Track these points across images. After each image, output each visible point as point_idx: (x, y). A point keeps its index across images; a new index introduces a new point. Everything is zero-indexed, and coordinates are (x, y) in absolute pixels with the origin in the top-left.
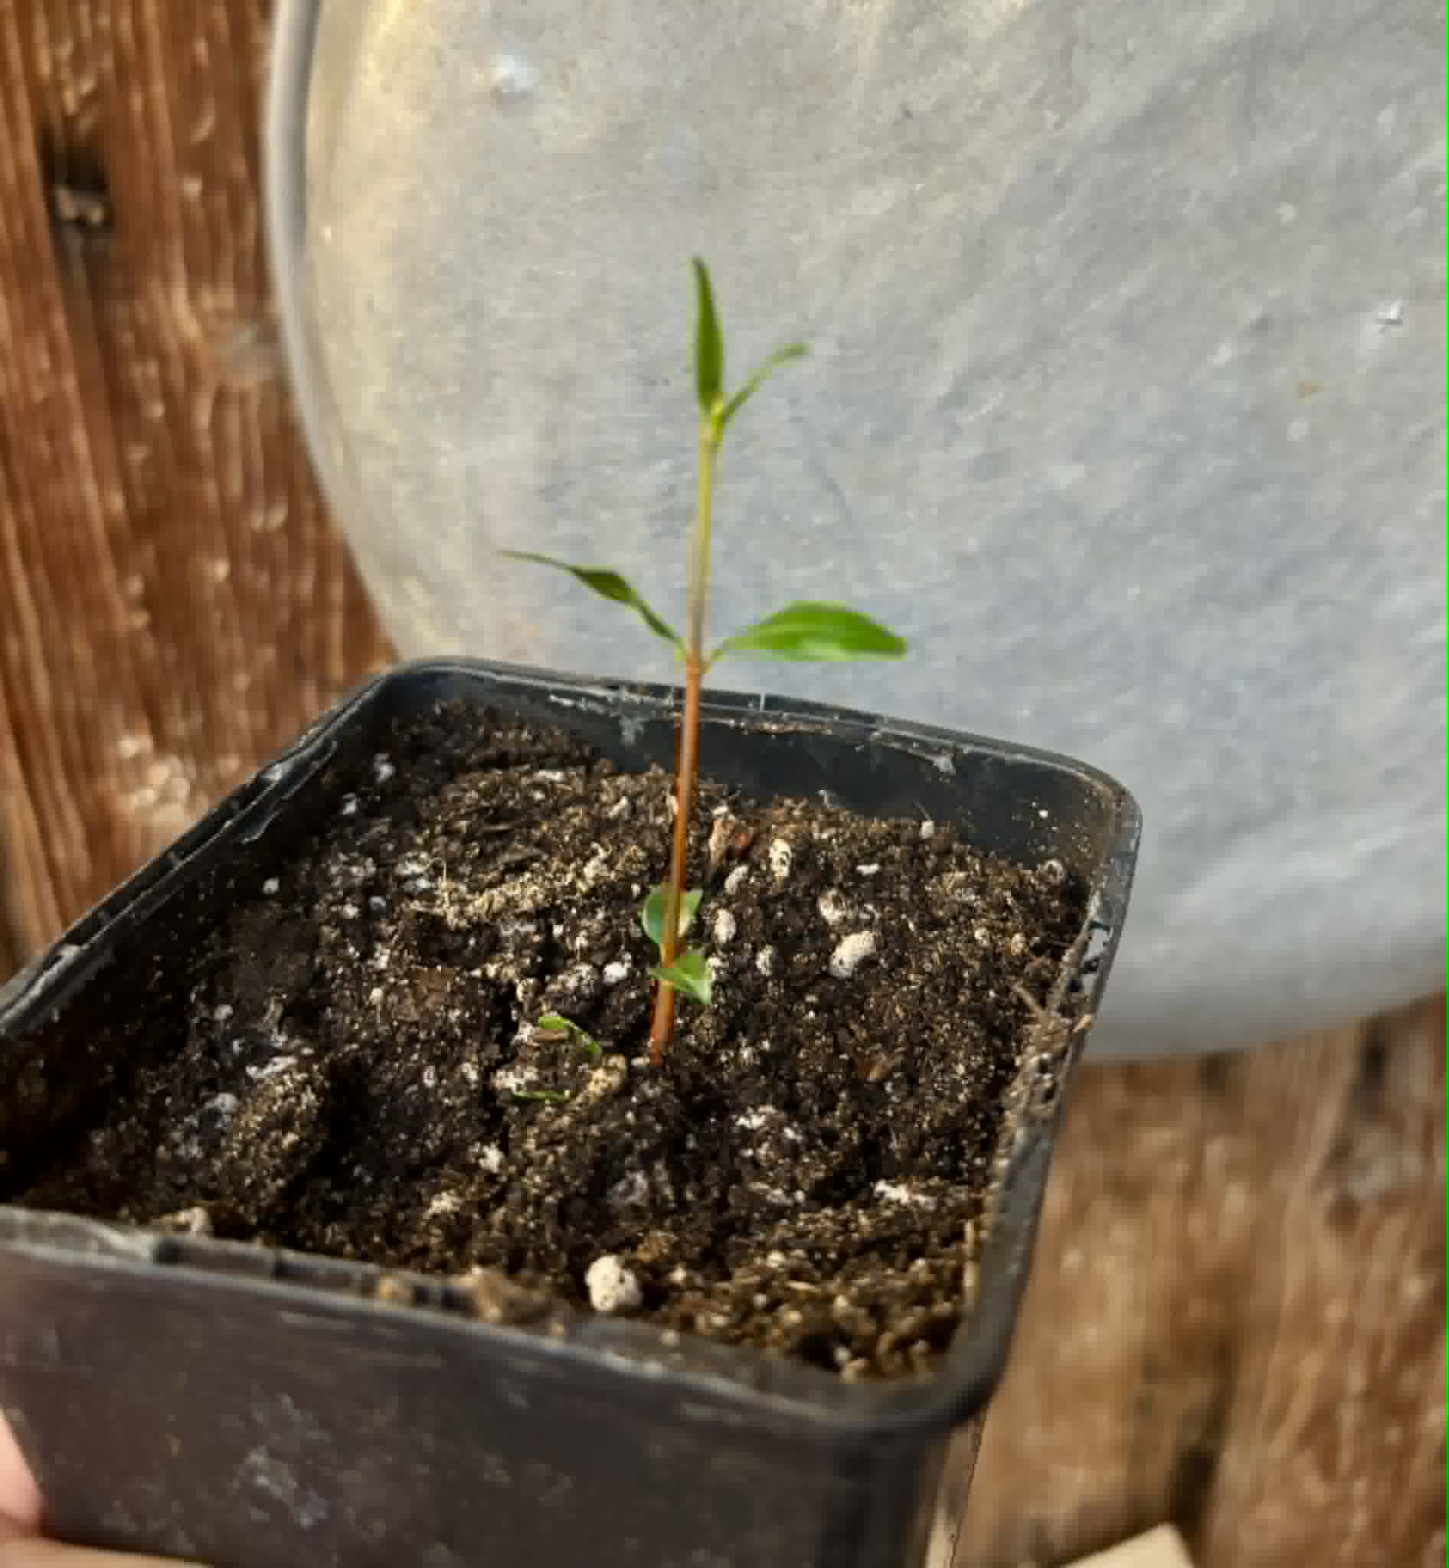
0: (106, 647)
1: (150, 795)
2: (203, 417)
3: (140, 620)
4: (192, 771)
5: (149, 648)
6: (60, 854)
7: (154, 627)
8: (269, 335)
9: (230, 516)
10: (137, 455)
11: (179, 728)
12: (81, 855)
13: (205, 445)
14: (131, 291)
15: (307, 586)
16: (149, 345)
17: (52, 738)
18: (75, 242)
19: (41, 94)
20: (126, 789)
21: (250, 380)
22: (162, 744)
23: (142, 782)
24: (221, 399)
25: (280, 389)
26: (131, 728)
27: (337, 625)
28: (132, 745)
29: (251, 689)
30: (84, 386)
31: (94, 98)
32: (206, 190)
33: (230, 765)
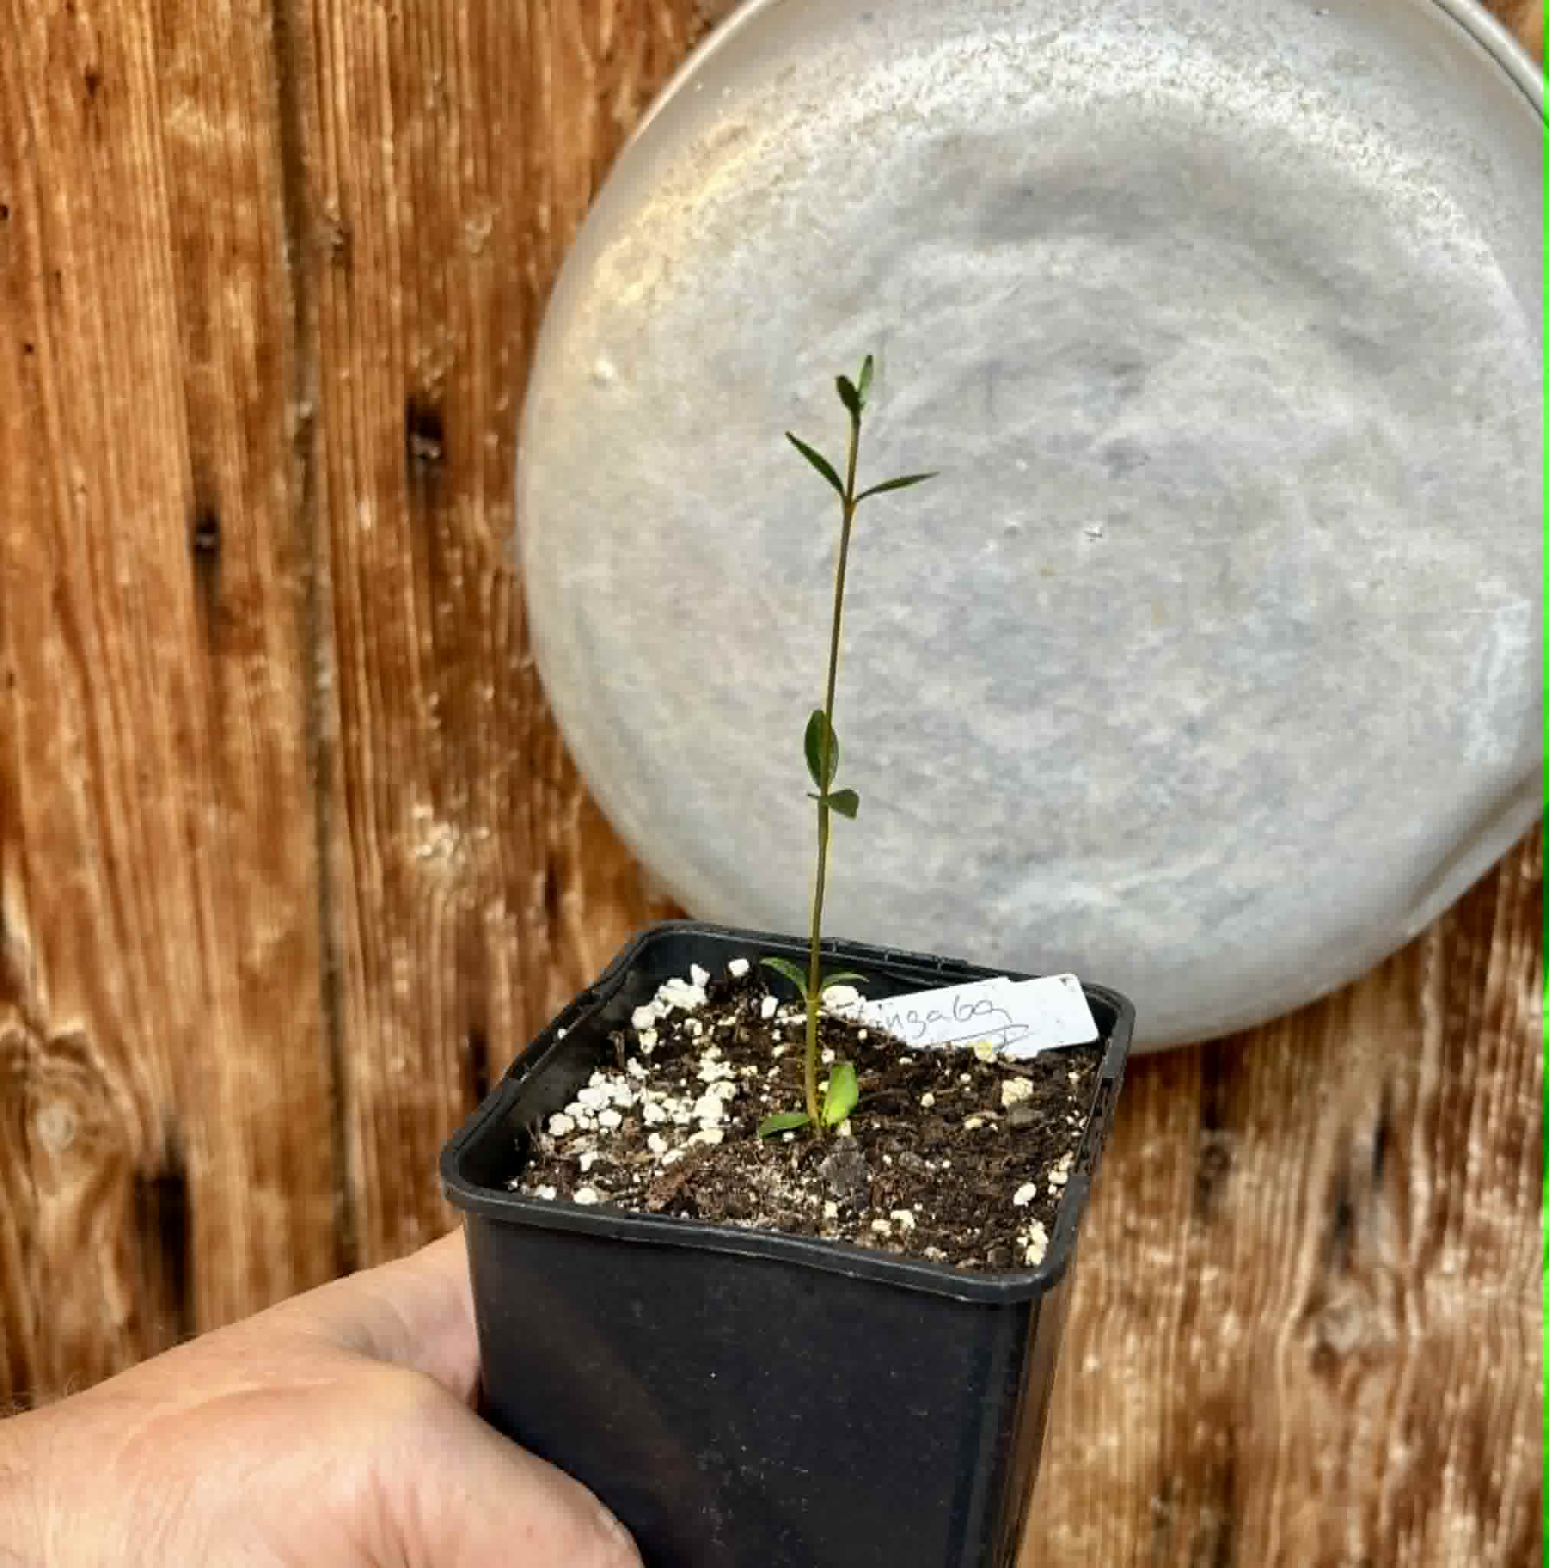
0: (411, 739)
1: (427, 849)
2: (486, 588)
3: (435, 723)
4: (457, 834)
5: (437, 743)
6: (364, 887)
7: (442, 729)
9: (497, 657)
10: (444, 610)
11: (451, 802)
12: (377, 889)
13: (486, 607)
16: (456, 539)
17: (369, 801)
18: (420, 468)
19: (412, 376)
20: (412, 842)
22: (441, 812)
23: (423, 839)
24: (498, 577)
26: (420, 798)
28: (422, 811)
29: (500, 780)
30: (415, 562)
31: (441, 382)
32: (499, 443)
33: (482, 833)
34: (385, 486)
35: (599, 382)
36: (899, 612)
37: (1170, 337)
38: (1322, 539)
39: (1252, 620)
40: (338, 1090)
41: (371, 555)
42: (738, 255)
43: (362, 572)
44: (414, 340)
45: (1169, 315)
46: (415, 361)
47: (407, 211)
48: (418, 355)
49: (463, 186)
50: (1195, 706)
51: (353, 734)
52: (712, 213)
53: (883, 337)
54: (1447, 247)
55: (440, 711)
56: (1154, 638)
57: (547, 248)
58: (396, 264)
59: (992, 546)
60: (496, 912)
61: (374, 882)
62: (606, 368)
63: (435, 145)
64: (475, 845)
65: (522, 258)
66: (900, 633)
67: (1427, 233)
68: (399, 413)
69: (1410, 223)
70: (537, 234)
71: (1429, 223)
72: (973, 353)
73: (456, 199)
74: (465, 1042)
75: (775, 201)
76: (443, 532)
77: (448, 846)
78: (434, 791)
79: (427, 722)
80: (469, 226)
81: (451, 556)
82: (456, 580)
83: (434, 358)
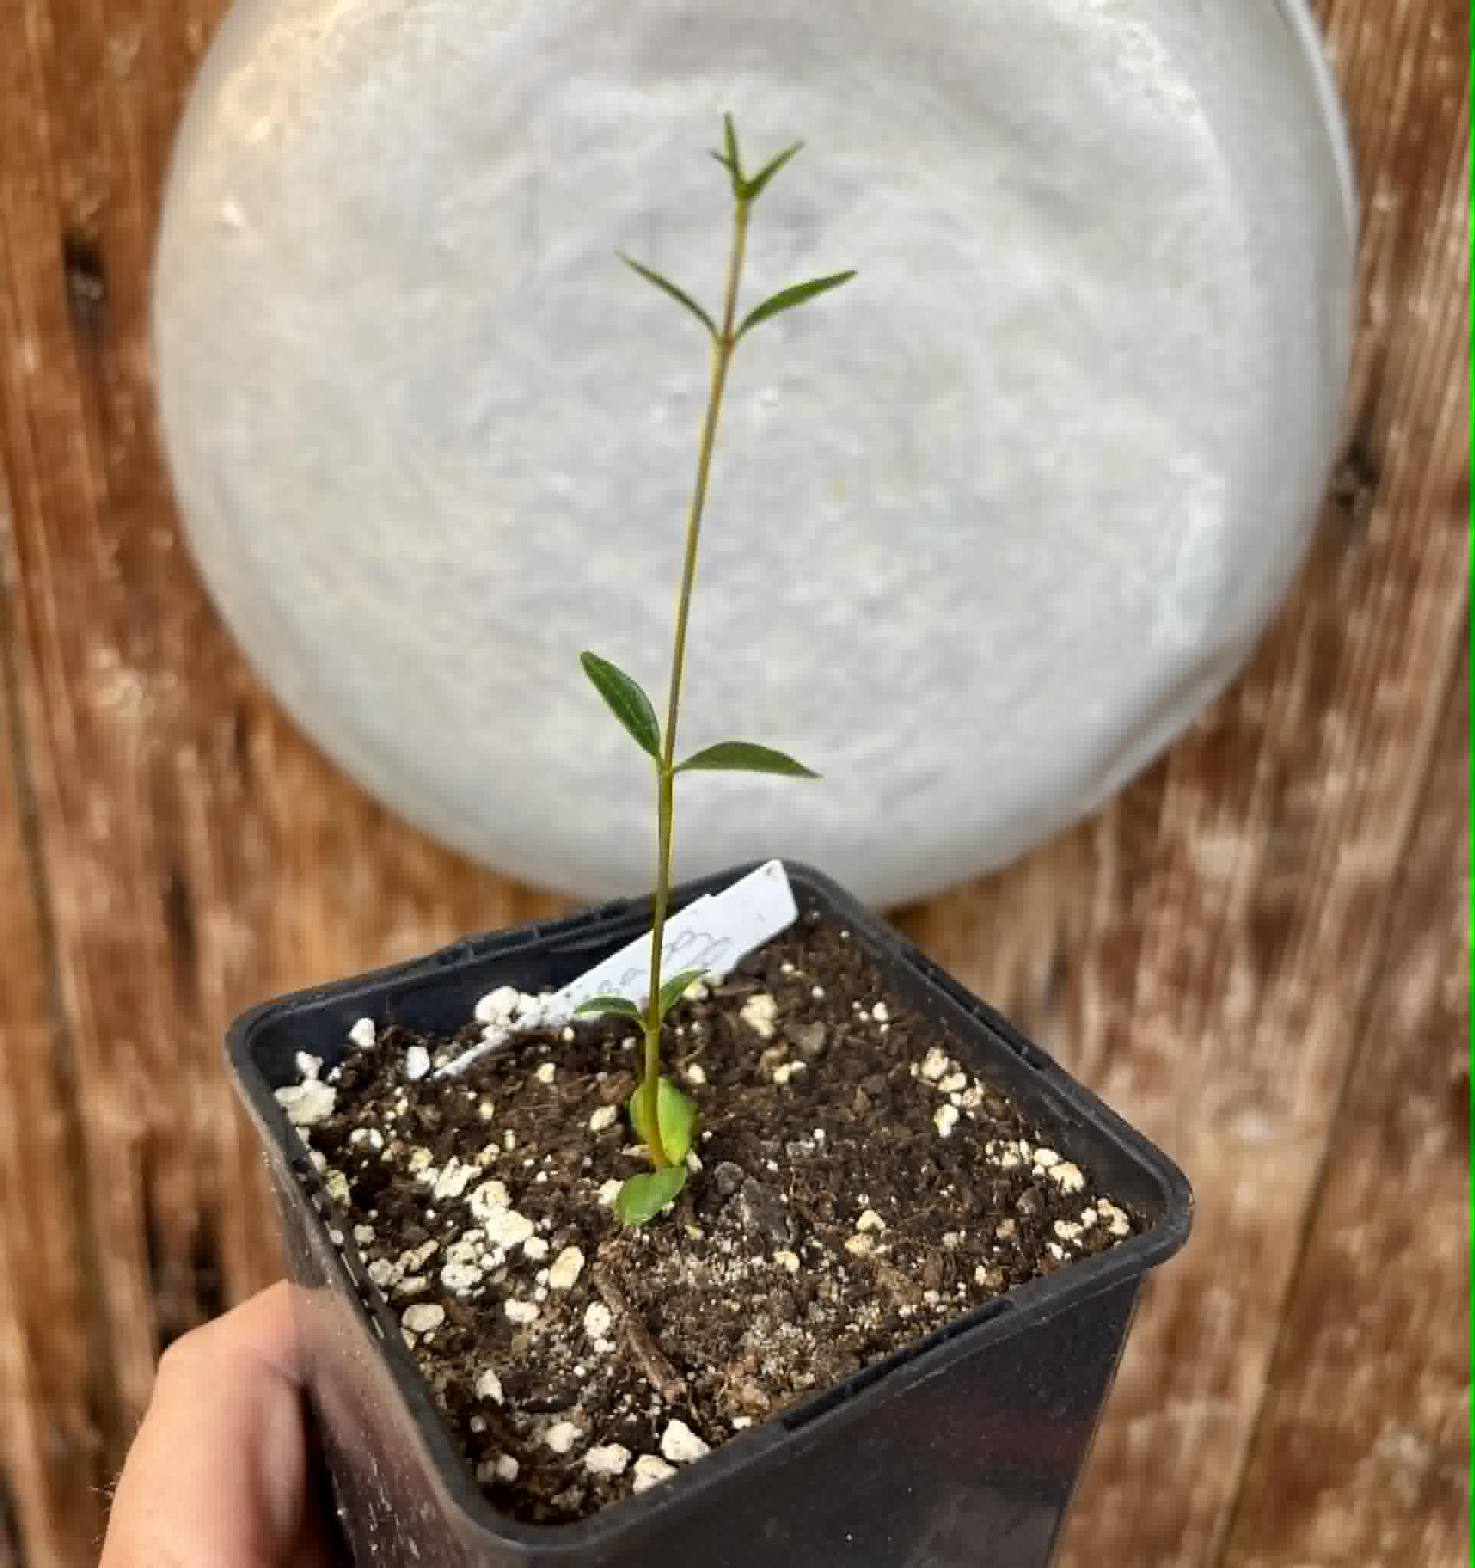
0: (93, 586)
1: (117, 694)
3: (115, 571)
4: (144, 680)
5: (120, 592)
6: (58, 731)
7: (124, 577)
10: (118, 456)
11: (139, 648)
12: (72, 735)
16: (125, 382)
18: (82, 309)
19: (66, 211)
20: (101, 688)
23: (112, 686)
26: (106, 645)
28: (105, 658)
30: (86, 407)
31: (97, 216)
33: (169, 681)
34: (46, 327)
35: (225, 229)
36: (561, 483)
37: (848, 188)
38: (1008, 410)
39: (935, 496)
40: (45, 926)
41: (37, 398)
42: (371, 90)
43: (31, 417)
44: (67, 171)
45: (849, 162)
47: (47, 28)
48: (71, 187)
50: (874, 584)
51: (34, 580)
52: (341, 40)
53: (533, 182)
54: (1150, 93)
55: (122, 558)
56: (831, 512)
58: (39, 86)
59: (659, 413)
60: (187, 759)
61: (64, 726)
62: (231, 212)
64: (162, 695)
65: (173, 82)
66: (561, 505)
67: (1128, 76)
68: (52, 249)
69: (1110, 64)
70: (188, 57)
71: (1129, 64)
72: (631, 201)
73: (98, 14)
75: (408, 27)
76: (111, 377)
77: (137, 693)
78: (120, 638)
79: (106, 569)
80: (115, 46)
81: (122, 401)
82: (128, 427)
83: (89, 189)
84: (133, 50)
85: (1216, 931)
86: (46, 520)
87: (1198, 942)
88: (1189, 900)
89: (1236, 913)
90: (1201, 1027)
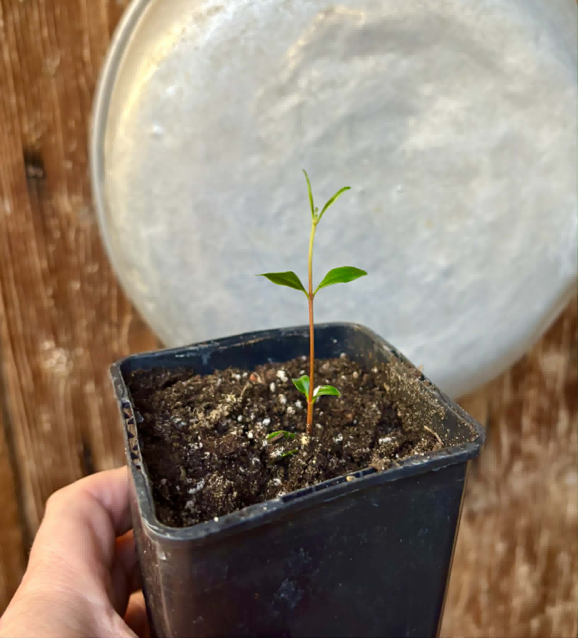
0: (40, 311)
1: (54, 361)
2: (72, 236)
3: (52, 303)
4: (68, 352)
5: (54, 312)
6: (24, 382)
7: (56, 305)
8: (92, 210)
9: (80, 267)
10: (52, 248)
11: (63, 338)
12: (31, 384)
13: (73, 245)
14: (50, 198)
15: (105, 291)
16: (55, 213)
17: (23, 343)
18: (34, 182)
19: (24, 138)
20: (46, 359)
21: (86, 224)
22: (58, 345)
23: (52, 357)
24: (78, 231)
25: (95, 228)
26: (48, 339)
27: (114, 304)
28: (48, 345)
29: (87, 326)
30: (36, 228)
31: (40, 140)
32: (73, 166)
33: (80, 351)
34: (16, 192)
41: (12, 226)
42: (225, 69)
43: (8, 235)
44: (25, 119)
46: (26, 129)
47: (15, 56)
48: (27, 127)
49: (43, 42)
51: (11, 313)
53: (300, 106)
55: (55, 297)
57: (90, 70)
60: (90, 387)
61: (27, 380)
63: (26, 20)
64: (78, 358)
65: (76, 76)
68: (20, 156)
70: (84, 64)
73: (40, 48)
74: (82, 448)
76: (48, 212)
77: (64, 359)
78: (55, 335)
79: (48, 303)
80: (48, 61)
81: (53, 223)
82: (57, 234)
83: (36, 128)
84: (57, 62)
85: (552, 395)
86: (16, 283)
87: (545, 403)
88: (541, 384)
89: (559, 386)
90: (549, 439)
